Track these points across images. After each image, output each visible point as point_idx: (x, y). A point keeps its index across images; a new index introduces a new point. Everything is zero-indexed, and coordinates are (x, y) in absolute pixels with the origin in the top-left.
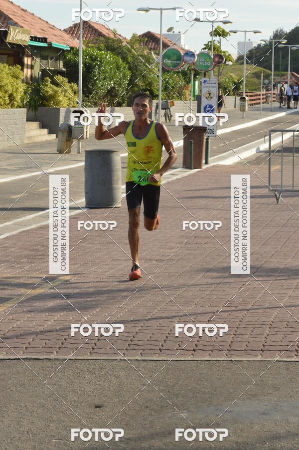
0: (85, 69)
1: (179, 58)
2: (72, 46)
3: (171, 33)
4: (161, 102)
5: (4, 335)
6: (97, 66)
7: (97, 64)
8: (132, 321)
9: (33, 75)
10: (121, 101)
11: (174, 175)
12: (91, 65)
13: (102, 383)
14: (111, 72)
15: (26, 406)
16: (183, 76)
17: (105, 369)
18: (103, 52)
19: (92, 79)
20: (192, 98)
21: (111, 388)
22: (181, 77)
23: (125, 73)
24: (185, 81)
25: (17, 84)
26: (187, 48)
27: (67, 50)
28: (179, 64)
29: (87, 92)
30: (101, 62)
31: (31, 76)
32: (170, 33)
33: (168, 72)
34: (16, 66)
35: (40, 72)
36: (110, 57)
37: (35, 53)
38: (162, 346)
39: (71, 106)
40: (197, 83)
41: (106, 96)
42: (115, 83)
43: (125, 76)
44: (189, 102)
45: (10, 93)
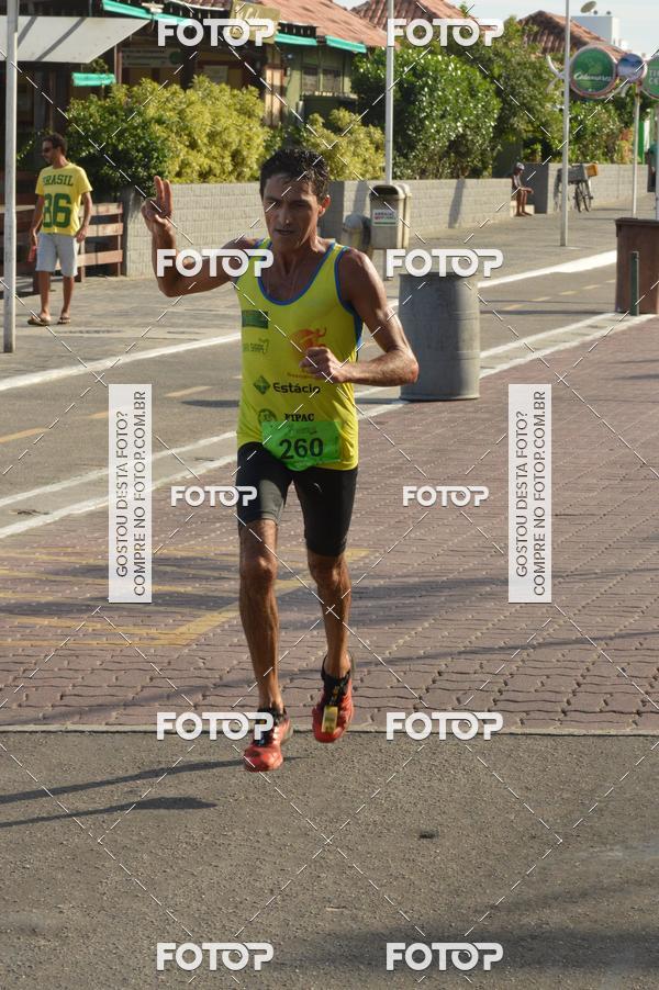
0: (399, 95)
1: (609, 70)
2: (372, 44)
3: (590, 14)
4: (568, 166)
5: (221, 678)
6: (426, 89)
7: (426, 84)
8: (501, 648)
9: (286, 109)
10: (480, 165)
11: (596, 327)
12: (412, 85)
13: (435, 784)
14: (457, 101)
15: (268, 834)
16: (616, 109)
17: (441, 753)
18: (440, 57)
19: (414, 116)
20: (637, 159)
21: (456, 795)
22: (613, 112)
23: (488, 103)
24: (621, 120)
25: (251, 129)
26: (625, 47)
27: (360, 53)
28: (607, 83)
29: (404, 145)
30: (435, 80)
31: (281, 111)
32: (587, 14)
33: (584, 100)
34: (247, 88)
35: (301, 103)
36: (456, 69)
37: (288, 59)
38: (568, 703)
39: (368, 176)
40: (647, 124)
41: (446, 154)
42: (465, 127)
43: (487, 111)
44: (629, 166)
45: (234, 147)
